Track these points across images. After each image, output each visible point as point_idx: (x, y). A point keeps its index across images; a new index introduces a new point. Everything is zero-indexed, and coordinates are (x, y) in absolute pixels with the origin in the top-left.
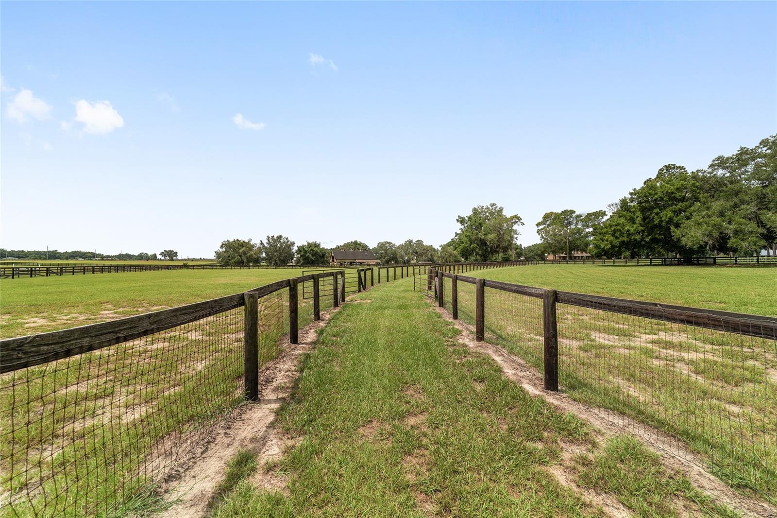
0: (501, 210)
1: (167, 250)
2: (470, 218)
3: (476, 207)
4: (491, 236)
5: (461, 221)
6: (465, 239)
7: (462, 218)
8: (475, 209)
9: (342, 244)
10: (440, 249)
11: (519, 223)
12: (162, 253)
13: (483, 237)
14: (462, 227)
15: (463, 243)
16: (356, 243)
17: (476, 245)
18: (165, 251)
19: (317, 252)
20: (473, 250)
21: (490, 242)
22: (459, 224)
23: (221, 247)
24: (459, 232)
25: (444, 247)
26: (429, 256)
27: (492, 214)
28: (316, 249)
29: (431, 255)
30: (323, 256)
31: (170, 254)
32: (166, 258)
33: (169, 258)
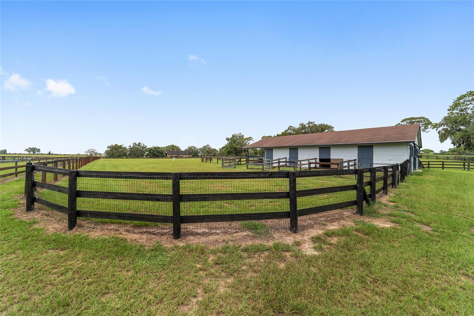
0: (243, 136)
1: (32, 147)
2: (231, 139)
3: (234, 134)
4: (238, 146)
5: (228, 139)
6: (229, 147)
7: (228, 138)
8: (233, 135)
9: (166, 146)
10: (219, 150)
11: (252, 140)
12: (27, 149)
13: (235, 147)
14: (228, 142)
15: (228, 149)
16: (173, 146)
17: (233, 150)
18: (30, 148)
19: (159, 151)
20: (232, 151)
21: (238, 148)
22: (227, 141)
24: (227, 144)
25: (220, 150)
26: (214, 154)
27: (240, 137)
28: (159, 150)
29: (215, 153)
30: (162, 153)
31: (34, 150)
32: (30, 153)
33: (32, 153)
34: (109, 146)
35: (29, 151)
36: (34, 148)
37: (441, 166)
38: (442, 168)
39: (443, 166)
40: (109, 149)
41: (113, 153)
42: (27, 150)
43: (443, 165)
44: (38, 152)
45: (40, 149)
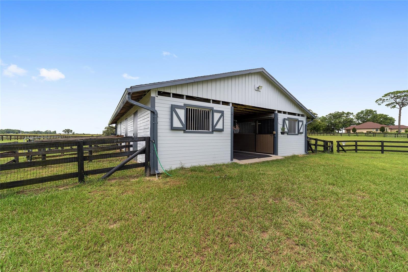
18: (66, 130)
23: (105, 128)
31: (68, 131)
32: (66, 133)
33: (67, 133)
34: (106, 127)
35: (65, 132)
36: (68, 129)
37: (380, 148)
38: (381, 152)
39: (383, 148)
40: (106, 130)
41: (109, 133)
42: (64, 131)
43: (382, 146)
44: (71, 132)
45: (72, 131)
